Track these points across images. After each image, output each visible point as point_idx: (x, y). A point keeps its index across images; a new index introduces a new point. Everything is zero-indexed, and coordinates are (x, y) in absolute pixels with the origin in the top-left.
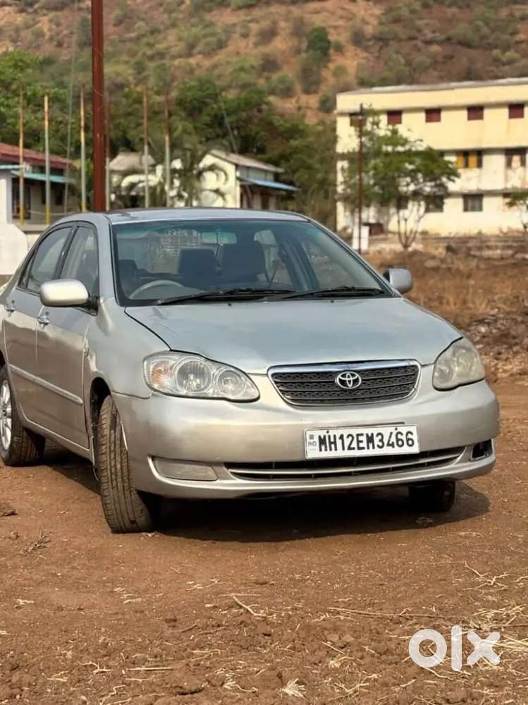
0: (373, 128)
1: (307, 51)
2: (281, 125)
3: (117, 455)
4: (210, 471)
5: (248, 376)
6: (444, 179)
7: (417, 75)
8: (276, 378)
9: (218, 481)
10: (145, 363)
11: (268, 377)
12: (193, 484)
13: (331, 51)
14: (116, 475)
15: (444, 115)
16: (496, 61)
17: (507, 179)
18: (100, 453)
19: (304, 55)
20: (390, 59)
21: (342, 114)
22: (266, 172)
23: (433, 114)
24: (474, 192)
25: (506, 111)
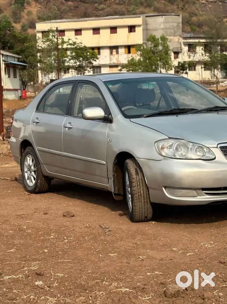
0: (52, 38)
1: (14, 4)
2: (20, 37)
3: (141, 187)
4: (194, 193)
5: (209, 148)
6: (92, 60)
7: (63, 15)
8: (221, 149)
9: (198, 197)
10: (156, 144)
11: (218, 148)
12: (187, 199)
13: (25, 4)
14: (141, 196)
15: (83, 32)
16: (96, 9)
17: (111, 59)
18: (132, 186)
19: (13, 6)
20: (51, 8)
21: (39, 32)
22: (14, 57)
23: (78, 32)
24: (97, 65)
25: (109, 30)
